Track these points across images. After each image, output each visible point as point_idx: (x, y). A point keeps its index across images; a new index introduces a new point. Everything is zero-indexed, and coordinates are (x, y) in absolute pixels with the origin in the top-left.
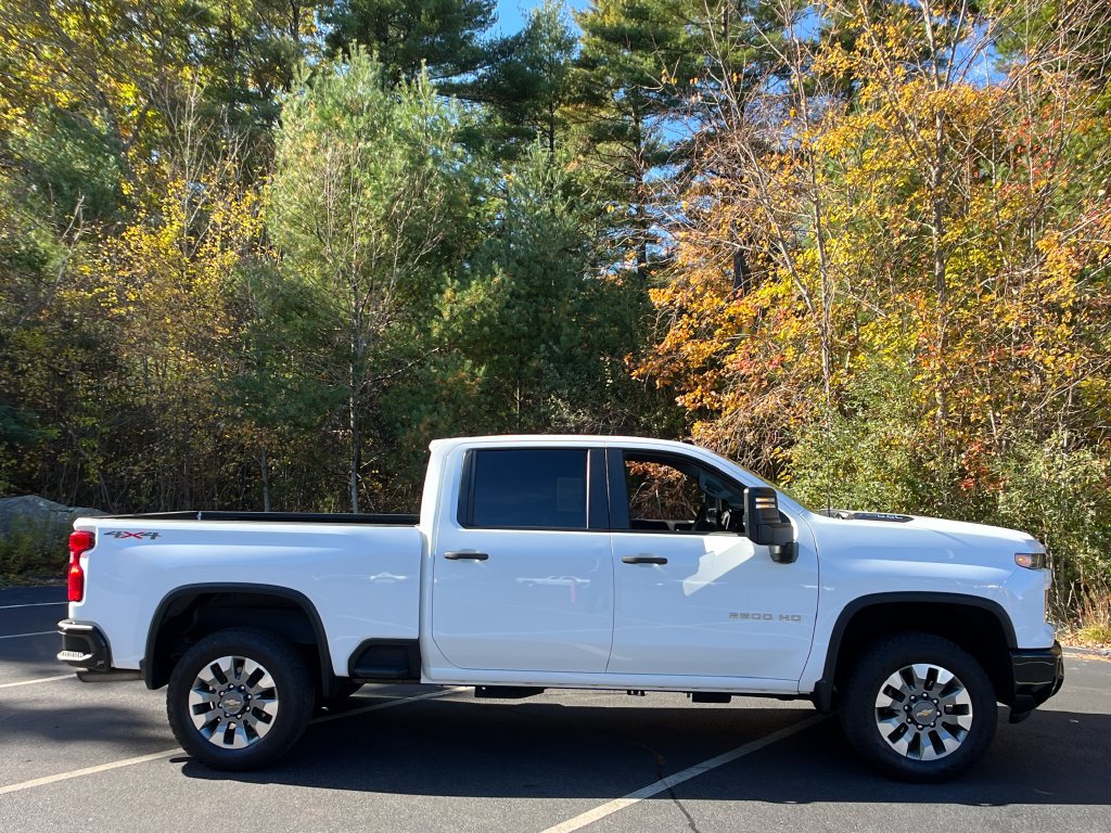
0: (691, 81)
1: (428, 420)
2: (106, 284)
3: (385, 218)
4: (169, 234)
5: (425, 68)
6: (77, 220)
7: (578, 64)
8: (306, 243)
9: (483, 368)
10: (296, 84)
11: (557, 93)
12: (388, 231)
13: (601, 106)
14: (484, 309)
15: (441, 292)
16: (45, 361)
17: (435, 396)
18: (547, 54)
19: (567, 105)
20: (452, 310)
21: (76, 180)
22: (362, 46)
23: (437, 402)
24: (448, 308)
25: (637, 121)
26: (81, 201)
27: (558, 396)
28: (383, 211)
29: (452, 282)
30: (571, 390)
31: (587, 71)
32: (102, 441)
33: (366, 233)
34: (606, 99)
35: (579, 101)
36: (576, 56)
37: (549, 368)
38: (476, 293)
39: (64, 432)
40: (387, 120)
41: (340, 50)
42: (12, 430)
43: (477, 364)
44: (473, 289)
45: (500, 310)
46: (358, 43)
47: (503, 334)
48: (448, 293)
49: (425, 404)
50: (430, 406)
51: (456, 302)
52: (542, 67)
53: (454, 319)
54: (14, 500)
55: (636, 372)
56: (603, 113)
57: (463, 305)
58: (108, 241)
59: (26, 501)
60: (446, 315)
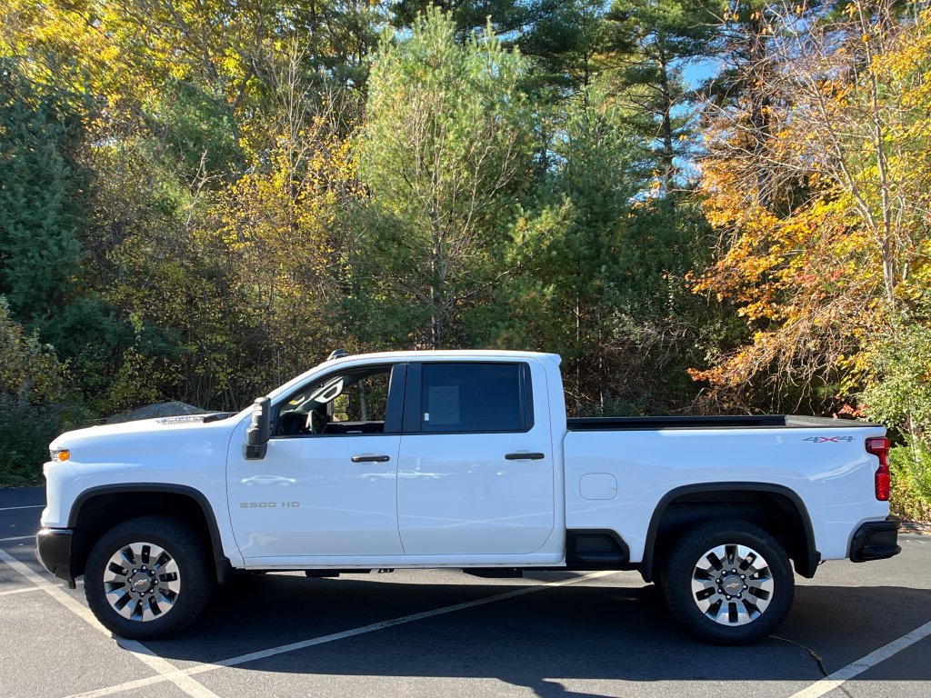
0: (753, 15)
1: (505, 336)
2: (228, 224)
3: (465, 158)
4: (279, 179)
5: (489, 24)
6: (201, 172)
7: (611, 16)
8: (395, 182)
9: (551, 288)
10: (382, 44)
11: (593, 44)
12: (466, 169)
13: (631, 53)
14: (552, 234)
15: (514, 221)
16: (184, 290)
17: (509, 314)
18: (583, 9)
19: (601, 53)
20: (524, 236)
21: (198, 138)
22: (439, 8)
23: (511, 319)
24: (521, 235)
25: (664, 64)
26: (204, 154)
27: (621, 311)
28: (463, 152)
29: (525, 211)
30: (633, 306)
31: (617, 23)
32: (229, 354)
33: (449, 172)
34: (636, 46)
35: (609, 50)
36: (607, 9)
37: (609, 286)
38: (546, 221)
39: (200, 349)
40: (461, 72)
41: (419, 12)
42: (160, 347)
43: (546, 284)
44: (543, 217)
45: (567, 235)
46: (434, 5)
47: (566, 257)
48: (521, 222)
49: (502, 322)
50: (507, 323)
51: (527, 230)
52: (577, 21)
53: (526, 244)
54: (164, 405)
55: (697, 287)
56: (633, 59)
57: (534, 232)
58: (228, 187)
59: (174, 406)
60: (518, 240)
